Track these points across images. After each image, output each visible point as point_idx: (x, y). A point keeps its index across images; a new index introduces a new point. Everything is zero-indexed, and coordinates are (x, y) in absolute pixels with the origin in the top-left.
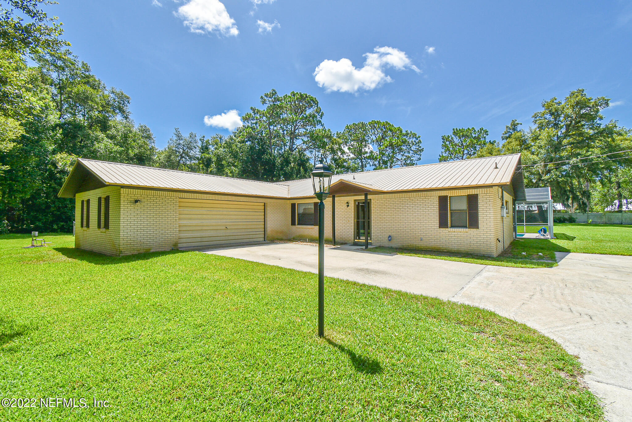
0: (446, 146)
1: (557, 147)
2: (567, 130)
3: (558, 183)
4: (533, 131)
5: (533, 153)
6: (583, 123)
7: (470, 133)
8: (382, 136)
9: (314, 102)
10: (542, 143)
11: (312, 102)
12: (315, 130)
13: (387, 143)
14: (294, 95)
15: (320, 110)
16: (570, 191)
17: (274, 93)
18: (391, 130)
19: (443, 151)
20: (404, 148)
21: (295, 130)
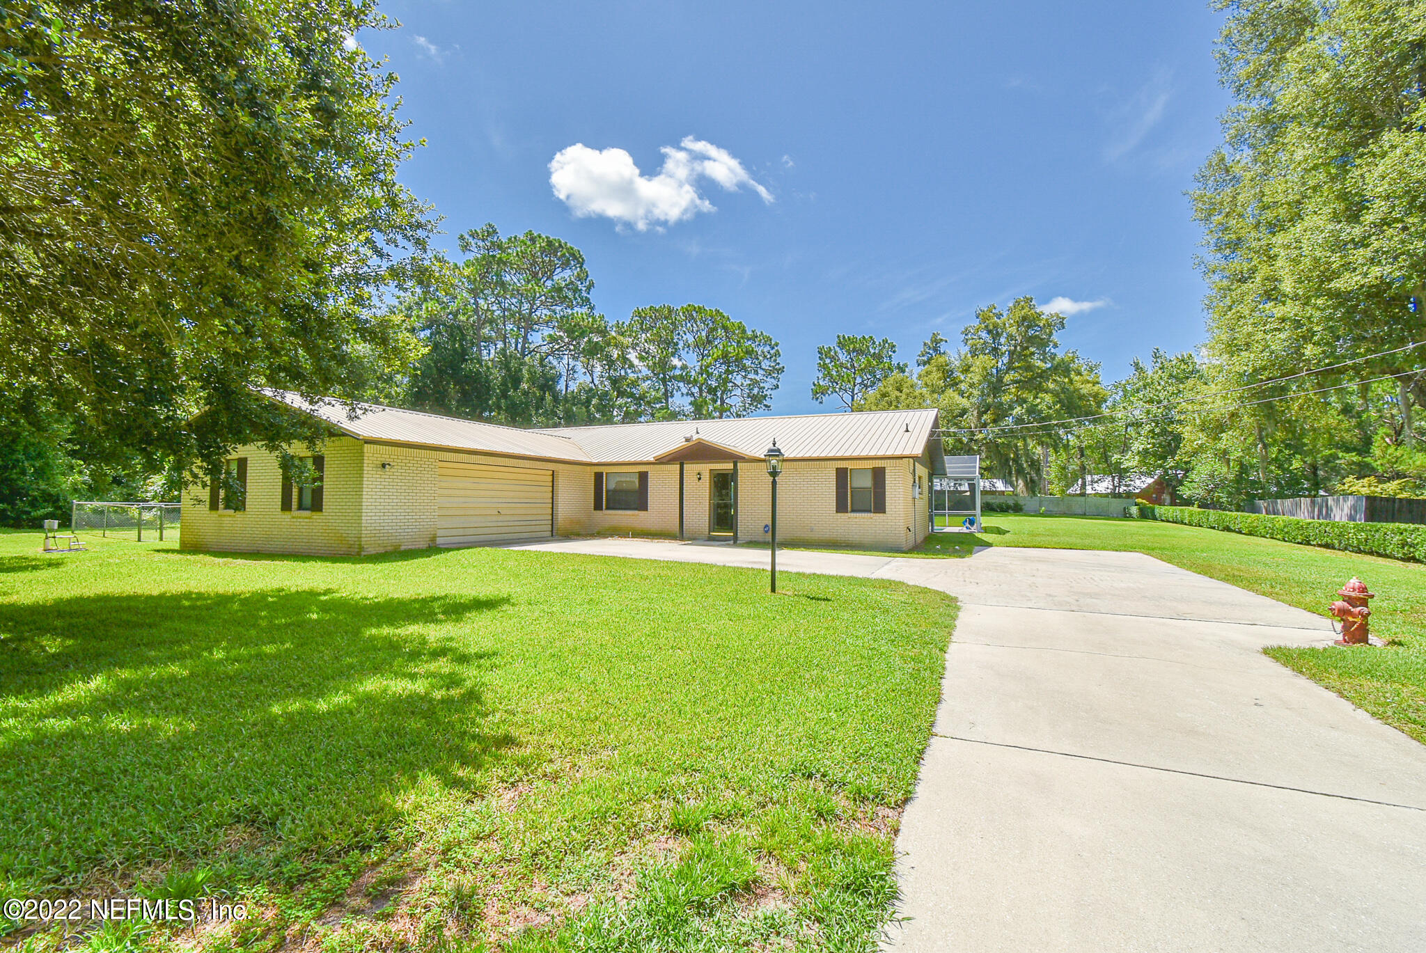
0: (825, 366)
1: (996, 387)
2: (1011, 362)
3: (997, 446)
4: (963, 357)
5: (962, 394)
6: (1032, 349)
7: (867, 346)
8: (707, 337)
9: (575, 258)
10: (975, 380)
11: (570, 259)
12: (573, 314)
13: (717, 353)
14: (533, 240)
15: (587, 276)
16: (1013, 460)
17: (492, 231)
18: (725, 328)
19: (821, 375)
20: (748, 363)
21: (531, 313)
